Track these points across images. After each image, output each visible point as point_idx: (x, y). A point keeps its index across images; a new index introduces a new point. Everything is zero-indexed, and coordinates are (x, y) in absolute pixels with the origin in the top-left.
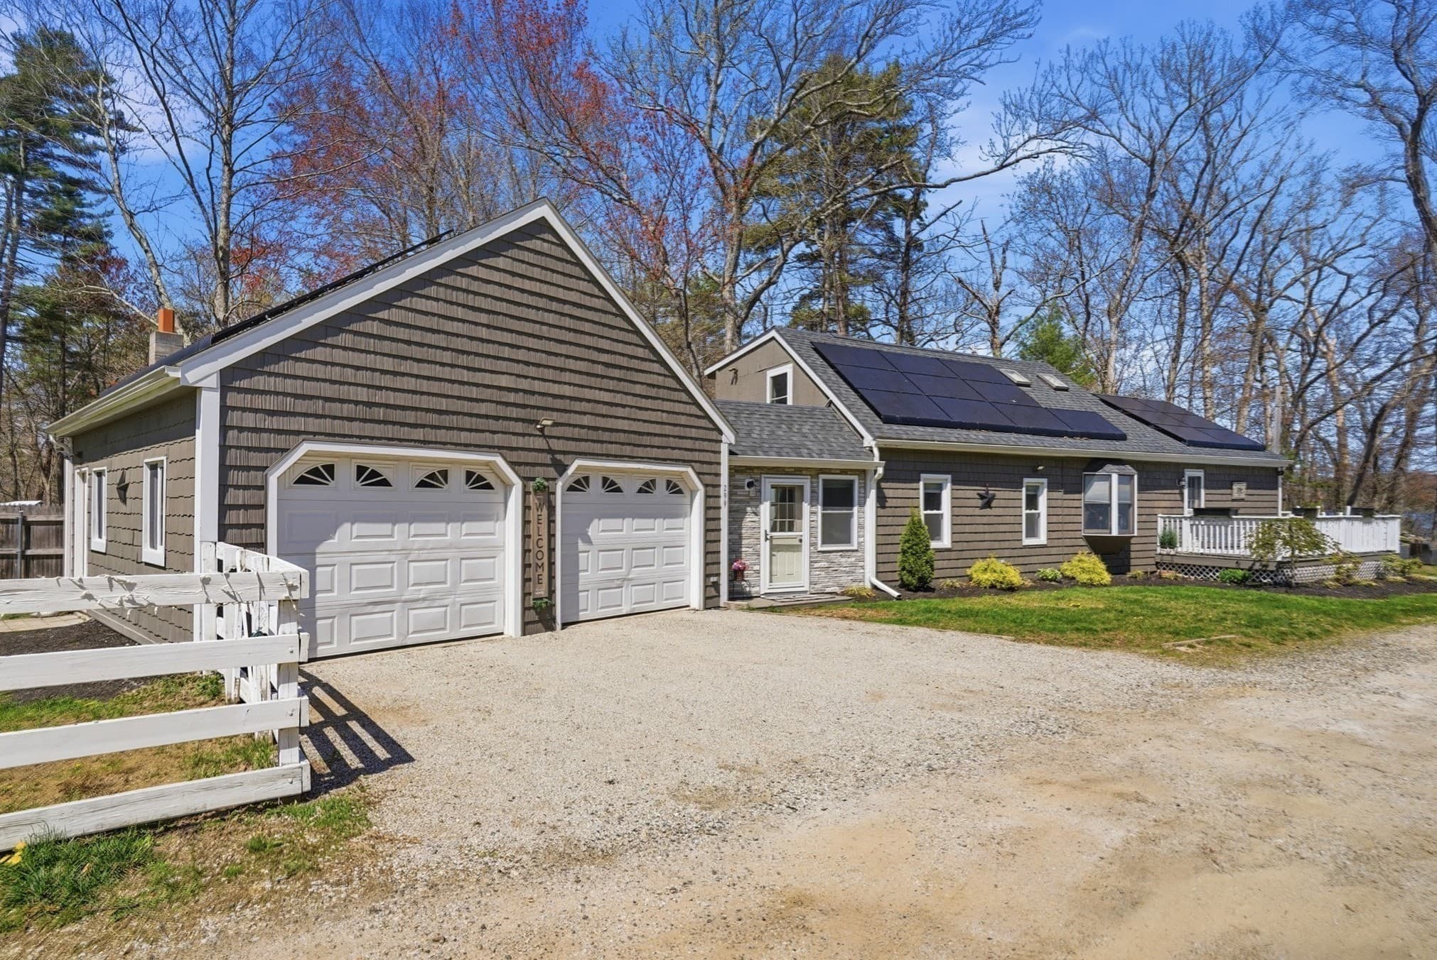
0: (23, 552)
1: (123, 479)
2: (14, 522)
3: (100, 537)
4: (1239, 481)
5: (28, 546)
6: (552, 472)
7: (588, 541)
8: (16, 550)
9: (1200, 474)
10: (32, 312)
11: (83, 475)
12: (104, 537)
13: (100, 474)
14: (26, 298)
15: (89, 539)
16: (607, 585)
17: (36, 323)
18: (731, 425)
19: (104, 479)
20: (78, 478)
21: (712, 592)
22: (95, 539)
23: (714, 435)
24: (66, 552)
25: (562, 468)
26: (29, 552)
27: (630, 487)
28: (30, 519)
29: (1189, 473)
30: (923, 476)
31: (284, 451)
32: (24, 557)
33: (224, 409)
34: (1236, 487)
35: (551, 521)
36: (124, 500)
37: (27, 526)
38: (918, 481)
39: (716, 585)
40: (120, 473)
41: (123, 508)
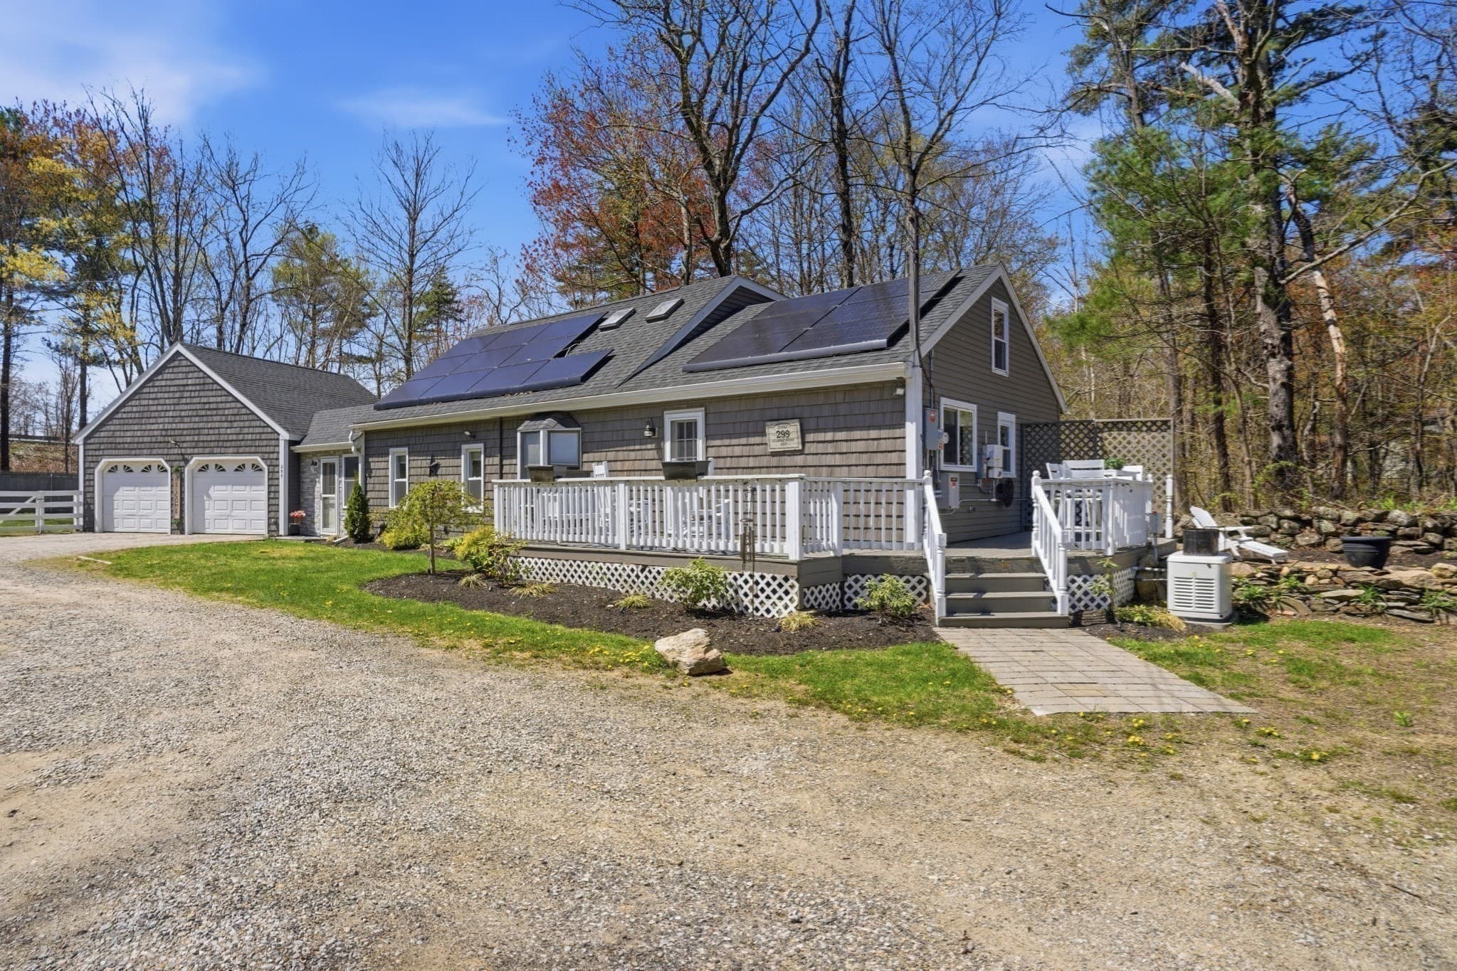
4: (778, 419)
6: (182, 463)
7: (209, 496)
9: (698, 415)
16: (220, 518)
18: (285, 428)
21: (273, 528)
23: (272, 436)
25: (187, 461)
27: (230, 469)
29: (670, 417)
30: (391, 450)
31: (98, 462)
33: (85, 450)
34: (772, 431)
35: (182, 486)
38: (387, 455)
39: (277, 524)
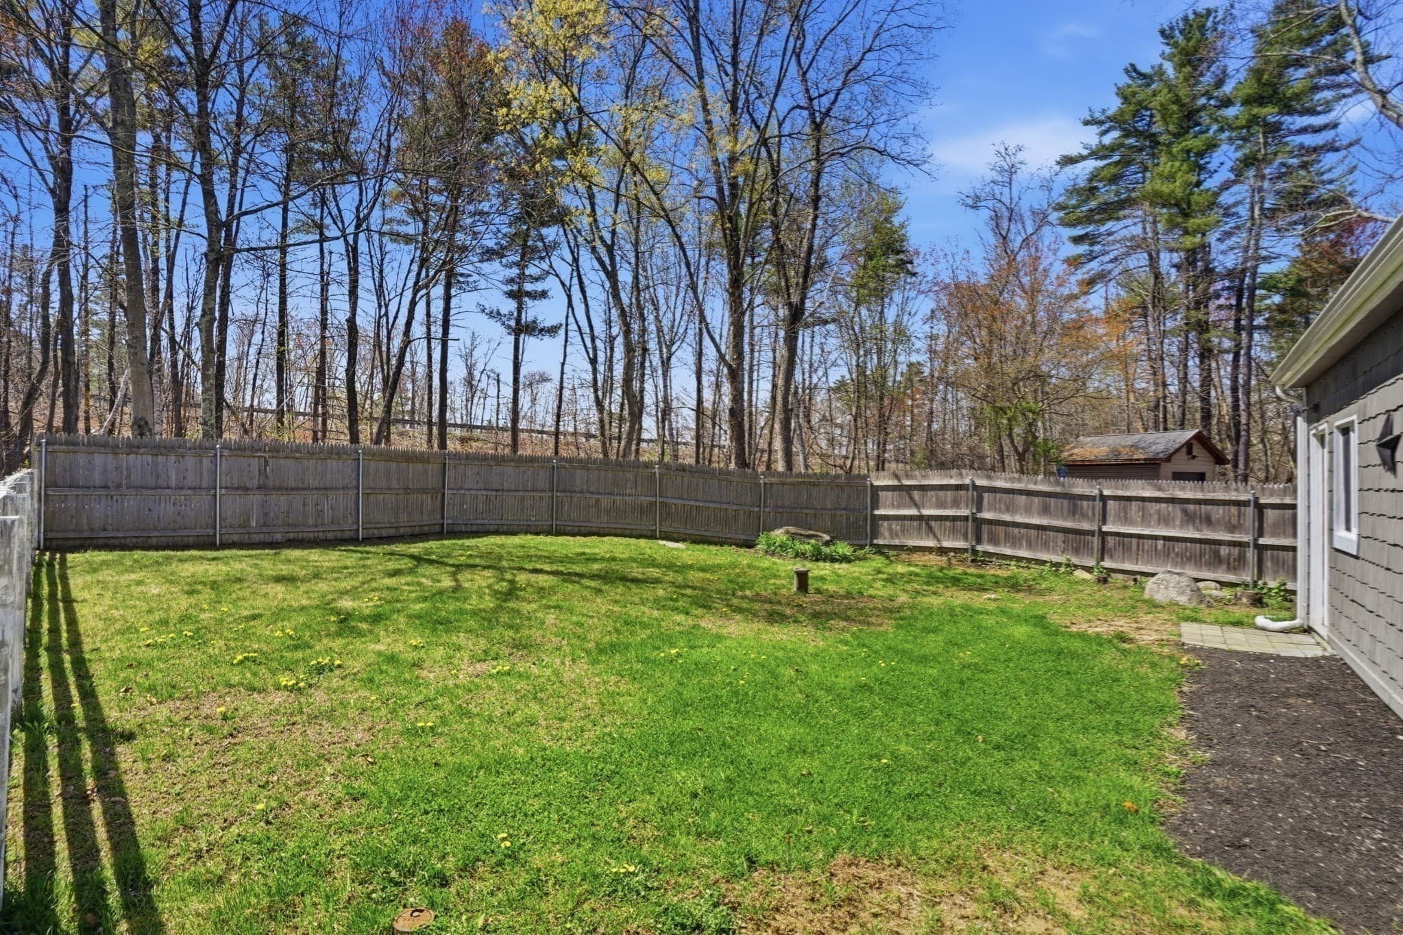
0: (1256, 540)
1: (1388, 426)
2: (1246, 503)
3: (1348, 529)
5: (1261, 534)
8: (1246, 538)
10: (1277, 299)
11: (1321, 439)
12: (1355, 530)
13: (1346, 431)
14: (1271, 285)
15: (1331, 530)
17: (1281, 309)
19: (1354, 438)
20: (1314, 441)
22: (1340, 532)
24: (1300, 543)
26: (1261, 541)
28: (1262, 501)
32: (1257, 546)
36: (1391, 466)
37: (1260, 508)
40: (1383, 418)
41: (1389, 481)
